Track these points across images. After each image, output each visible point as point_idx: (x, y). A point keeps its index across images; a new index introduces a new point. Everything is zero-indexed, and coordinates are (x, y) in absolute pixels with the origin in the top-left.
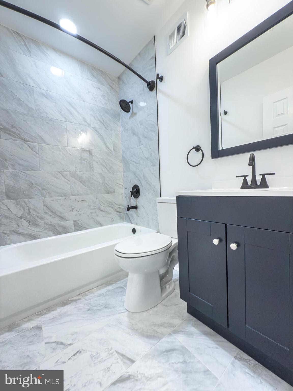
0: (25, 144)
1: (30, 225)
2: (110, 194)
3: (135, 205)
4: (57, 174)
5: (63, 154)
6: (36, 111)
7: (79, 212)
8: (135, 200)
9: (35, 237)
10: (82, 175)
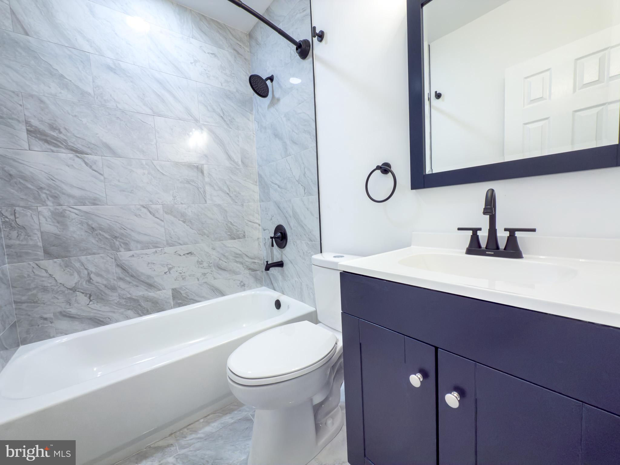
0: (77, 159)
1: (91, 301)
2: (236, 240)
3: (279, 260)
4: (139, 209)
5: (149, 173)
6: (96, 98)
7: (182, 275)
8: (279, 251)
9: (101, 321)
10: (185, 209)
